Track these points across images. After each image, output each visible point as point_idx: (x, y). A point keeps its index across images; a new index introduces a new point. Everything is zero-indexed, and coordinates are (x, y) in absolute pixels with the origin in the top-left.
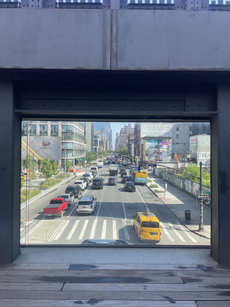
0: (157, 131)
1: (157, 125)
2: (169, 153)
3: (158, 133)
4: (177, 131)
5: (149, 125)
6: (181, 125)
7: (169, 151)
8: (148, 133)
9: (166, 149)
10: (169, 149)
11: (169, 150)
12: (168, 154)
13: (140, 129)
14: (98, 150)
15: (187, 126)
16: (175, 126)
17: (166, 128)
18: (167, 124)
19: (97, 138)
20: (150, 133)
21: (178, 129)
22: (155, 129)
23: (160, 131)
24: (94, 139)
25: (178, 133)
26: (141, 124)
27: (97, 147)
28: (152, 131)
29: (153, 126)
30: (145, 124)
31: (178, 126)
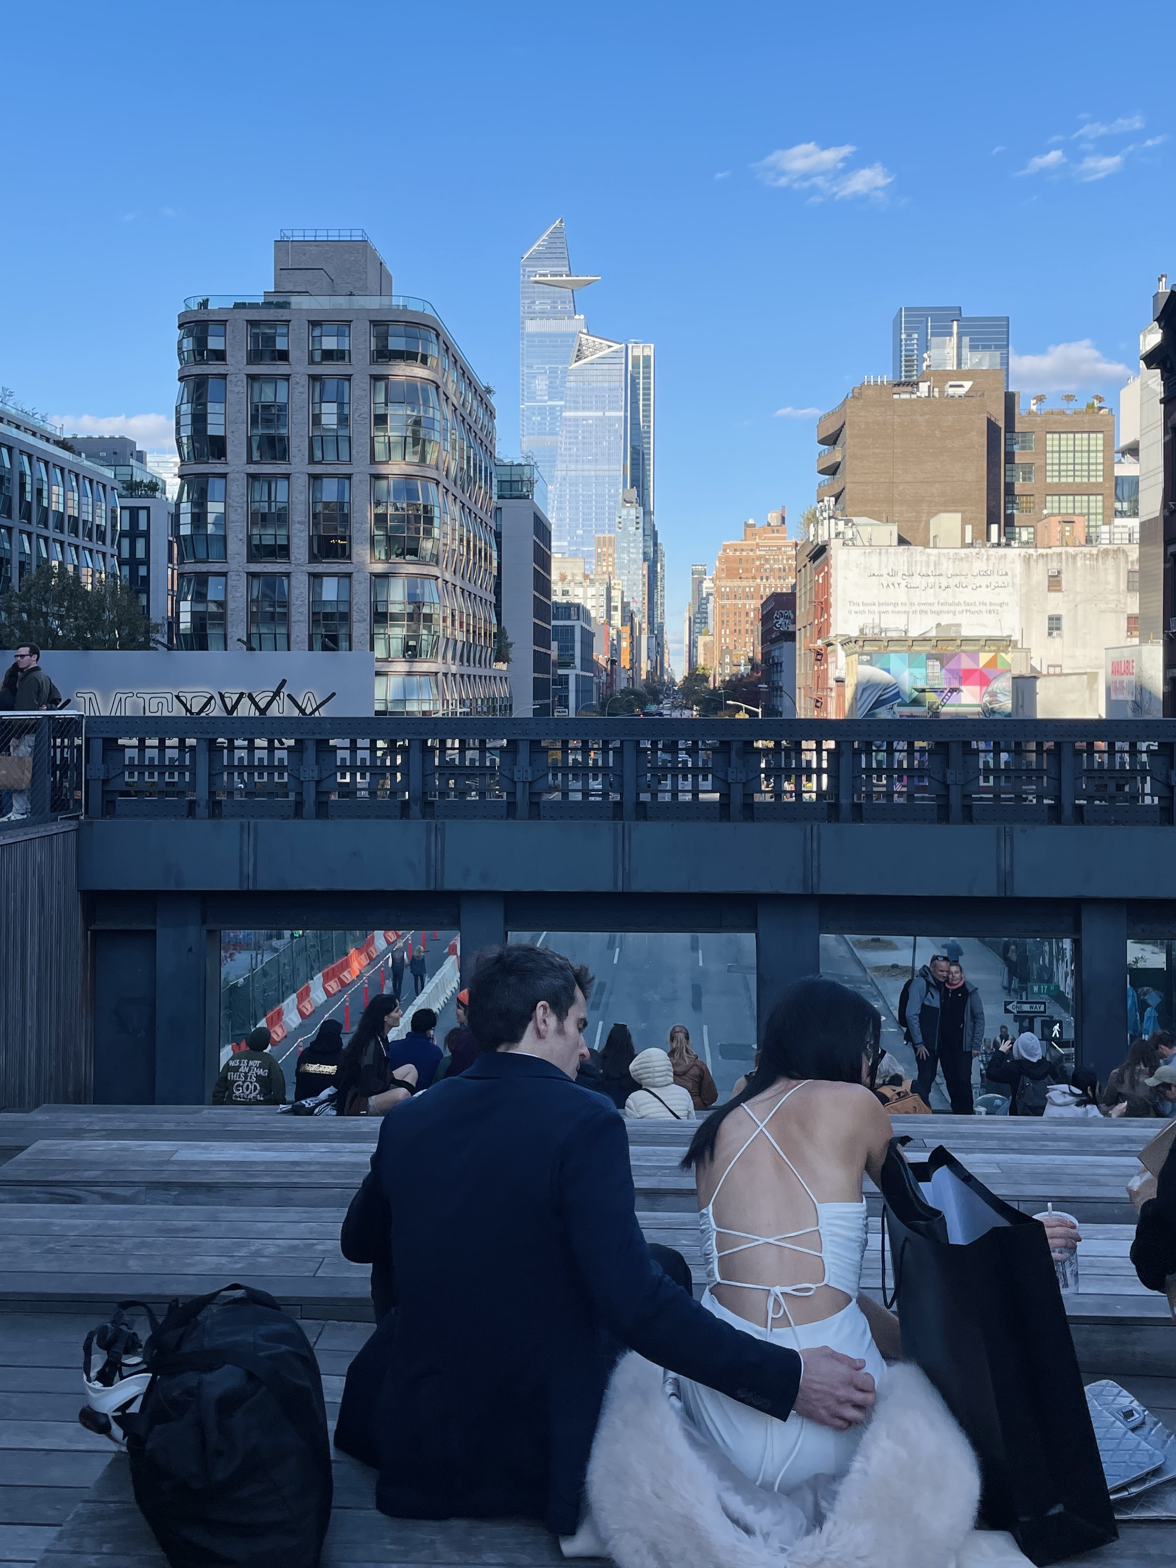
0: (929, 596)
1: (932, 558)
3: (936, 608)
4: (1053, 596)
5: (884, 558)
6: (1074, 557)
8: (876, 609)
9: (979, 709)
13: (827, 576)
14: (577, 691)
15: (1110, 562)
16: (1041, 561)
17: (985, 574)
18: (993, 551)
19: (569, 618)
20: (890, 608)
21: (1054, 582)
22: (916, 580)
23: (944, 596)
24: (553, 623)
25: (1055, 603)
26: (832, 552)
27: (571, 674)
28: (900, 594)
29: (910, 564)
30: (855, 553)
31: (1054, 566)
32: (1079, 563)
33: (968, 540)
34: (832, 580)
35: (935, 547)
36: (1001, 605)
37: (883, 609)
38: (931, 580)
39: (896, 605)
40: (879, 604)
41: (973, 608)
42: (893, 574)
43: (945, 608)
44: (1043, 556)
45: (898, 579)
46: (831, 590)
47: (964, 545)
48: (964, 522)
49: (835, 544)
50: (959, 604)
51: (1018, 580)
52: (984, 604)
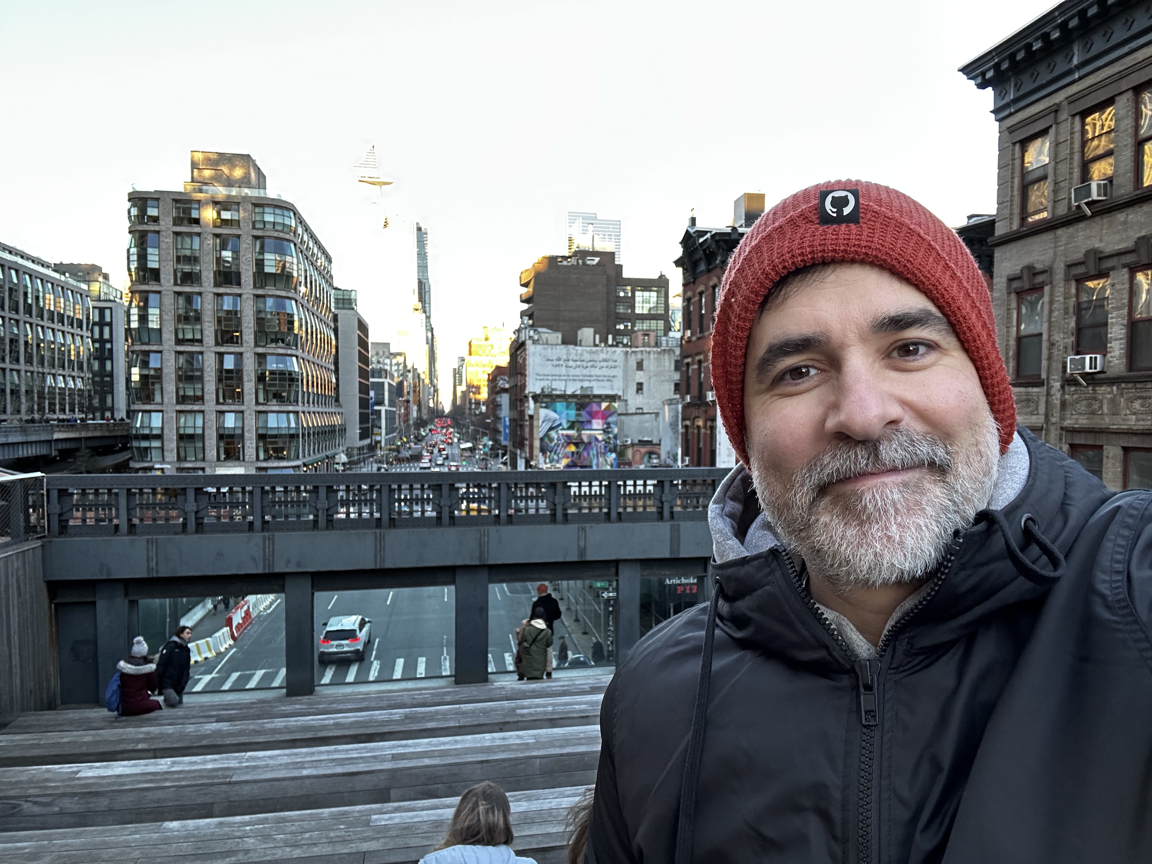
0: (578, 371)
1: (579, 352)
2: (609, 443)
3: (581, 378)
4: (639, 372)
5: (554, 350)
6: (649, 352)
7: (609, 438)
8: (550, 378)
9: (601, 432)
10: (608, 433)
11: (611, 436)
12: (606, 447)
13: (525, 360)
14: (386, 419)
15: (667, 356)
16: (633, 355)
17: (605, 360)
18: (609, 349)
19: (381, 377)
20: (557, 378)
21: (640, 366)
22: (571, 363)
23: (586, 372)
24: (371, 380)
25: (640, 377)
26: (527, 347)
27: (383, 409)
28: (563, 370)
29: (567, 354)
30: (539, 348)
31: (639, 356)
32: (652, 356)
33: (597, 342)
34: (527, 362)
35: (580, 345)
36: (614, 377)
37: (554, 378)
38: (578, 363)
39: (560, 376)
40: (552, 376)
41: (600, 378)
42: (559, 359)
43: (586, 378)
44: (633, 352)
45: (561, 362)
46: (527, 367)
47: (596, 345)
48: (595, 333)
49: (529, 342)
50: (591, 376)
51: (621, 364)
52: (605, 376)
